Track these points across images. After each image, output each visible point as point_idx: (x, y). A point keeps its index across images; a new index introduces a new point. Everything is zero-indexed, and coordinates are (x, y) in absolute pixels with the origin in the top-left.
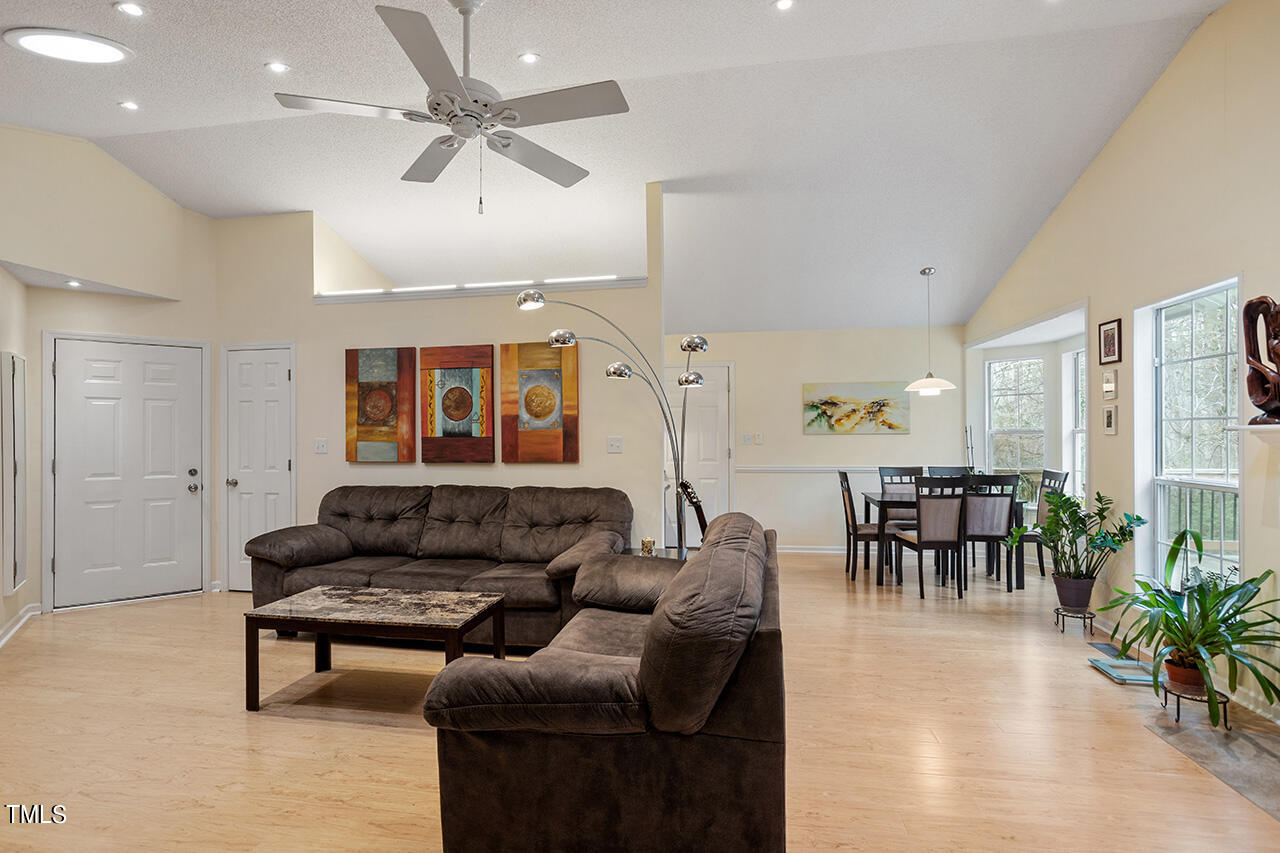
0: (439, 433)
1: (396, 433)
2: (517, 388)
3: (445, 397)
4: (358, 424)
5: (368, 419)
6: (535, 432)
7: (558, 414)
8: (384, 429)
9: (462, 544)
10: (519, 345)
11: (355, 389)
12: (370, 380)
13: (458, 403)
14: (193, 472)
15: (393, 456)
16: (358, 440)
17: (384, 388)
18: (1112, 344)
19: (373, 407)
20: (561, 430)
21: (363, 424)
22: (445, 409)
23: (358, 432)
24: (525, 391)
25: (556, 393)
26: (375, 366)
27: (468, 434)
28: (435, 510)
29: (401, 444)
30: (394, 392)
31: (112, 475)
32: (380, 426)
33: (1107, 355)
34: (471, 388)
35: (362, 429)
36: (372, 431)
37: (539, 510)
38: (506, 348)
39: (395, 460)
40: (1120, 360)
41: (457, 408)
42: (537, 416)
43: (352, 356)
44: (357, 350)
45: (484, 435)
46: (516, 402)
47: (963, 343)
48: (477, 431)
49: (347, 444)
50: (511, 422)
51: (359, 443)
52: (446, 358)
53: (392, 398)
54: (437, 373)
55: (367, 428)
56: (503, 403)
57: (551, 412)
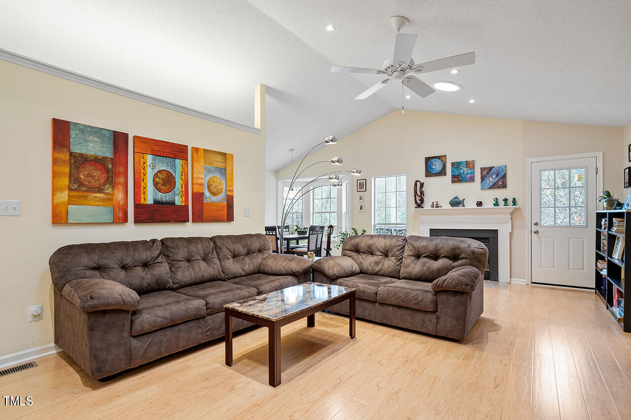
0: (150, 201)
1: (111, 200)
2: (203, 176)
3: (156, 176)
4: (70, 189)
5: (81, 184)
6: (212, 203)
7: (224, 194)
8: (99, 195)
10: (204, 149)
12: (84, 151)
13: (166, 181)
15: (109, 218)
16: (69, 204)
17: (98, 162)
18: (362, 186)
19: (88, 176)
20: (226, 203)
21: (76, 190)
22: (155, 184)
23: (69, 196)
24: (208, 178)
25: (223, 182)
26: (91, 141)
27: (172, 203)
29: (117, 208)
30: (110, 166)
32: (94, 192)
33: (360, 189)
34: (175, 172)
35: (75, 194)
36: (87, 197)
38: (196, 150)
39: (111, 221)
40: (366, 191)
41: (164, 184)
42: (214, 194)
43: (60, 125)
44: (68, 122)
45: (183, 204)
46: (202, 185)
47: (277, 178)
48: (178, 201)
49: (53, 206)
50: (198, 197)
51: (69, 206)
52: (157, 148)
53: (107, 171)
54: (149, 158)
55: (81, 194)
56: (194, 184)
57: (221, 192)
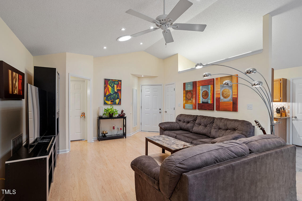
0: (201, 102)
1: (192, 102)
2: (219, 90)
3: (203, 93)
5: (187, 99)
6: (224, 102)
7: (231, 97)
8: (190, 101)
9: (201, 131)
10: (220, 78)
11: (185, 92)
12: (188, 90)
13: (206, 95)
14: (160, 109)
15: (191, 108)
16: (185, 104)
17: (190, 91)
19: (188, 96)
20: (232, 102)
22: (202, 96)
23: (185, 102)
24: (222, 90)
25: (231, 91)
26: (189, 86)
27: (207, 103)
28: (197, 121)
29: (194, 105)
30: (192, 92)
31: (148, 109)
34: (208, 91)
35: (186, 101)
36: (188, 102)
37: (221, 125)
38: (217, 79)
41: (205, 96)
42: (225, 98)
43: (184, 84)
44: (185, 83)
45: (211, 103)
46: (219, 94)
48: (210, 102)
49: (183, 104)
50: (218, 99)
51: (186, 104)
52: (203, 83)
53: (192, 94)
54: (201, 87)
55: (187, 101)
56: (216, 94)
57: (229, 96)
